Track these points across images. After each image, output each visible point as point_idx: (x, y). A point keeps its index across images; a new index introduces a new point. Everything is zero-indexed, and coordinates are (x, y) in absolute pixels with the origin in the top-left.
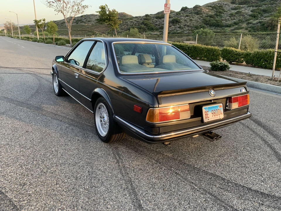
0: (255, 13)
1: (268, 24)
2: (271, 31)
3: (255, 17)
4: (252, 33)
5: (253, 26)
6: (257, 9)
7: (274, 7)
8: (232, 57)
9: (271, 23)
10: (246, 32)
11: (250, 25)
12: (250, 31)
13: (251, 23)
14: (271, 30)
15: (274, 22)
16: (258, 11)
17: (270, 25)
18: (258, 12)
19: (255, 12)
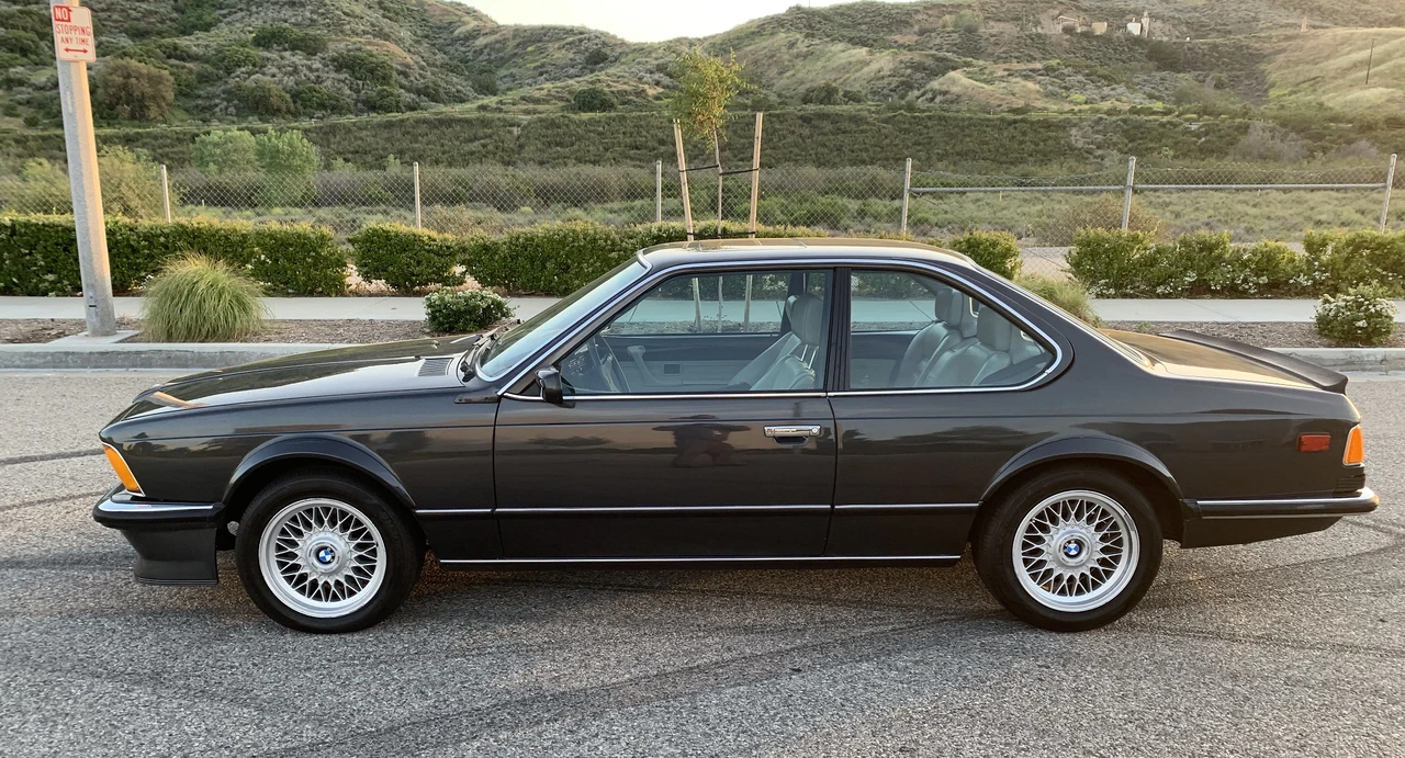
0: (22, 33)
1: (112, 91)
2: (136, 122)
3: (24, 51)
4: (46, 133)
5: (37, 94)
6: (21, 12)
7: (103, 10)
8: (419, 263)
9: (125, 86)
10: (11, 126)
11: (23, 94)
12: (31, 123)
13: (21, 83)
14: (133, 117)
15: (133, 80)
16: (29, 22)
17: (123, 94)
18: (33, 29)
19: (13, 27)
